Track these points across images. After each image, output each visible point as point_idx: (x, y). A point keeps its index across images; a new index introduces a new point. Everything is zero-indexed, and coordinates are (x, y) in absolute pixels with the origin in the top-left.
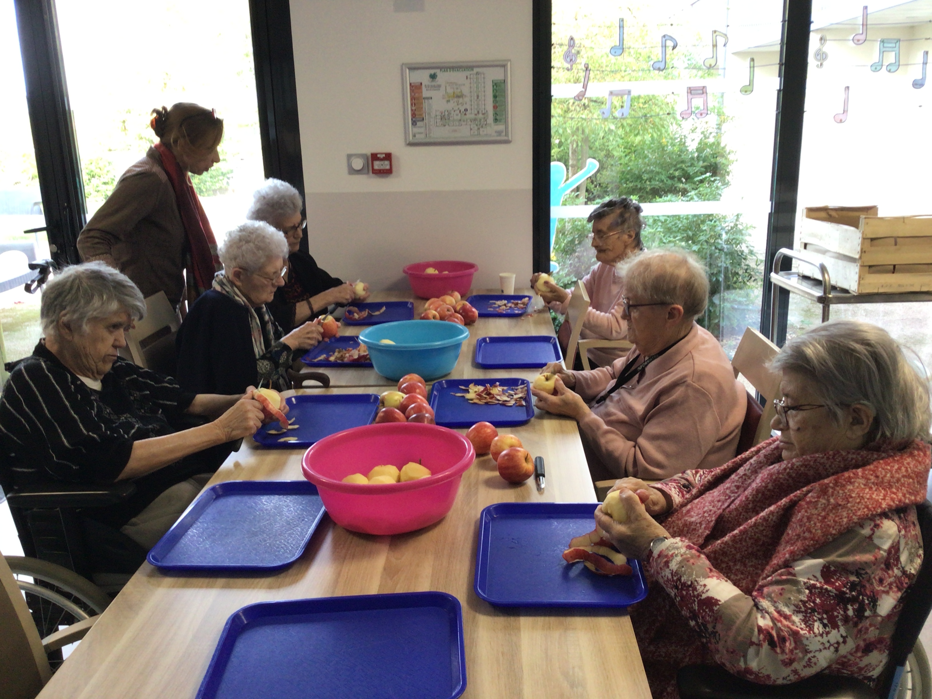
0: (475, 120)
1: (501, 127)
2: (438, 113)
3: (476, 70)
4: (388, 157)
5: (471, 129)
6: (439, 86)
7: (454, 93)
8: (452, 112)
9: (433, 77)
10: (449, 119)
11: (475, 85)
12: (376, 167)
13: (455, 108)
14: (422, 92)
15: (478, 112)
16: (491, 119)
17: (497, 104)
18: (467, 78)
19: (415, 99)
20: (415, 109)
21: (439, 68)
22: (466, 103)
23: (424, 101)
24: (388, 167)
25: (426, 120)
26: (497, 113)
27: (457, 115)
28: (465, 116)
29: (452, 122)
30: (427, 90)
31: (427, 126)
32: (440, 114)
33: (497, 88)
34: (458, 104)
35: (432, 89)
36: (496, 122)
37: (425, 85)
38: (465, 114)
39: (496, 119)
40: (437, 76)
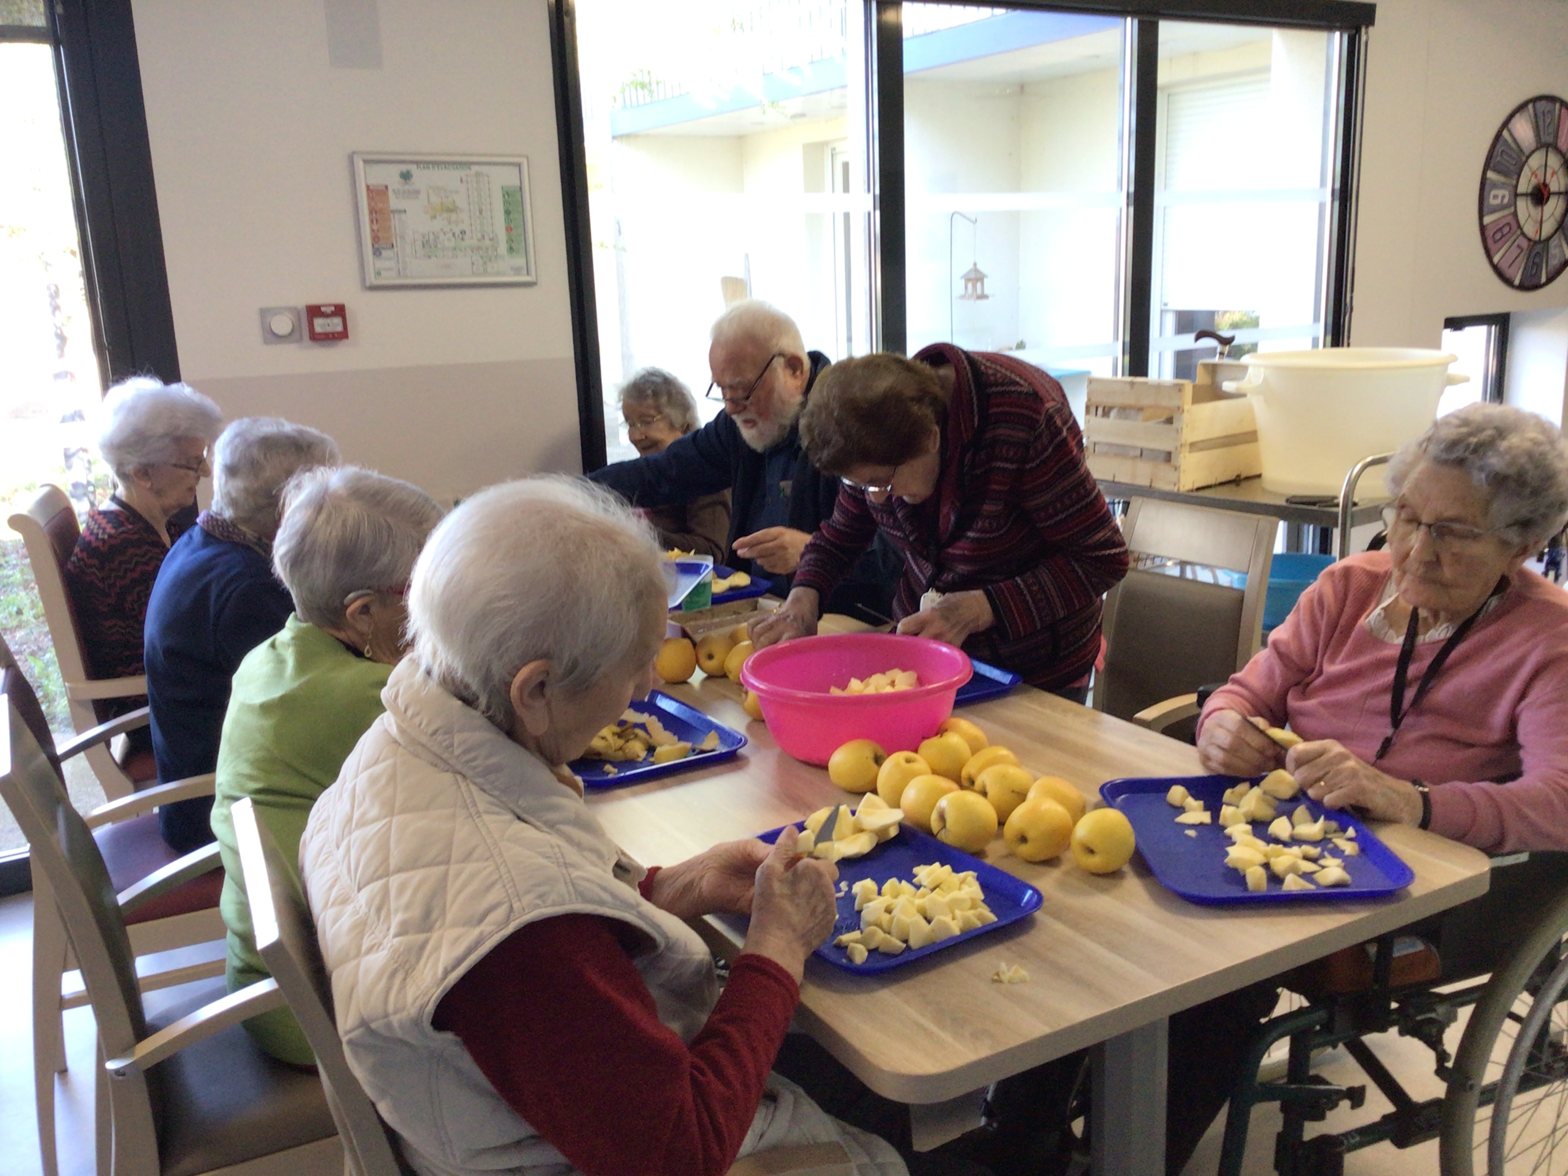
0: (479, 248)
1: (519, 260)
2: (418, 237)
3: (475, 168)
4: (340, 311)
5: (473, 264)
6: (417, 192)
7: (442, 204)
8: (441, 236)
9: (406, 176)
10: (436, 246)
11: (476, 193)
12: (318, 329)
13: (446, 230)
14: (388, 202)
15: (483, 236)
16: (503, 248)
17: (512, 225)
18: (462, 181)
19: (376, 213)
20: (378, 231)
21: (417, 163)
22: (463, 222)
23: (392, 215)
24: (340, 328)
25: (397, 246)
26: (513, 238)
27: (449, 240)
28: (462, 243)
29: (441, 252)
30: (396, 197)
31: (400, 258)
32: (421, 238)
33: (510, 199)
34: (450, 223)
35: (405, 196)
36: (512, 253)
37: (393, 190)
38: (462, 239)
39: (511, 248)
40: (412, 175)
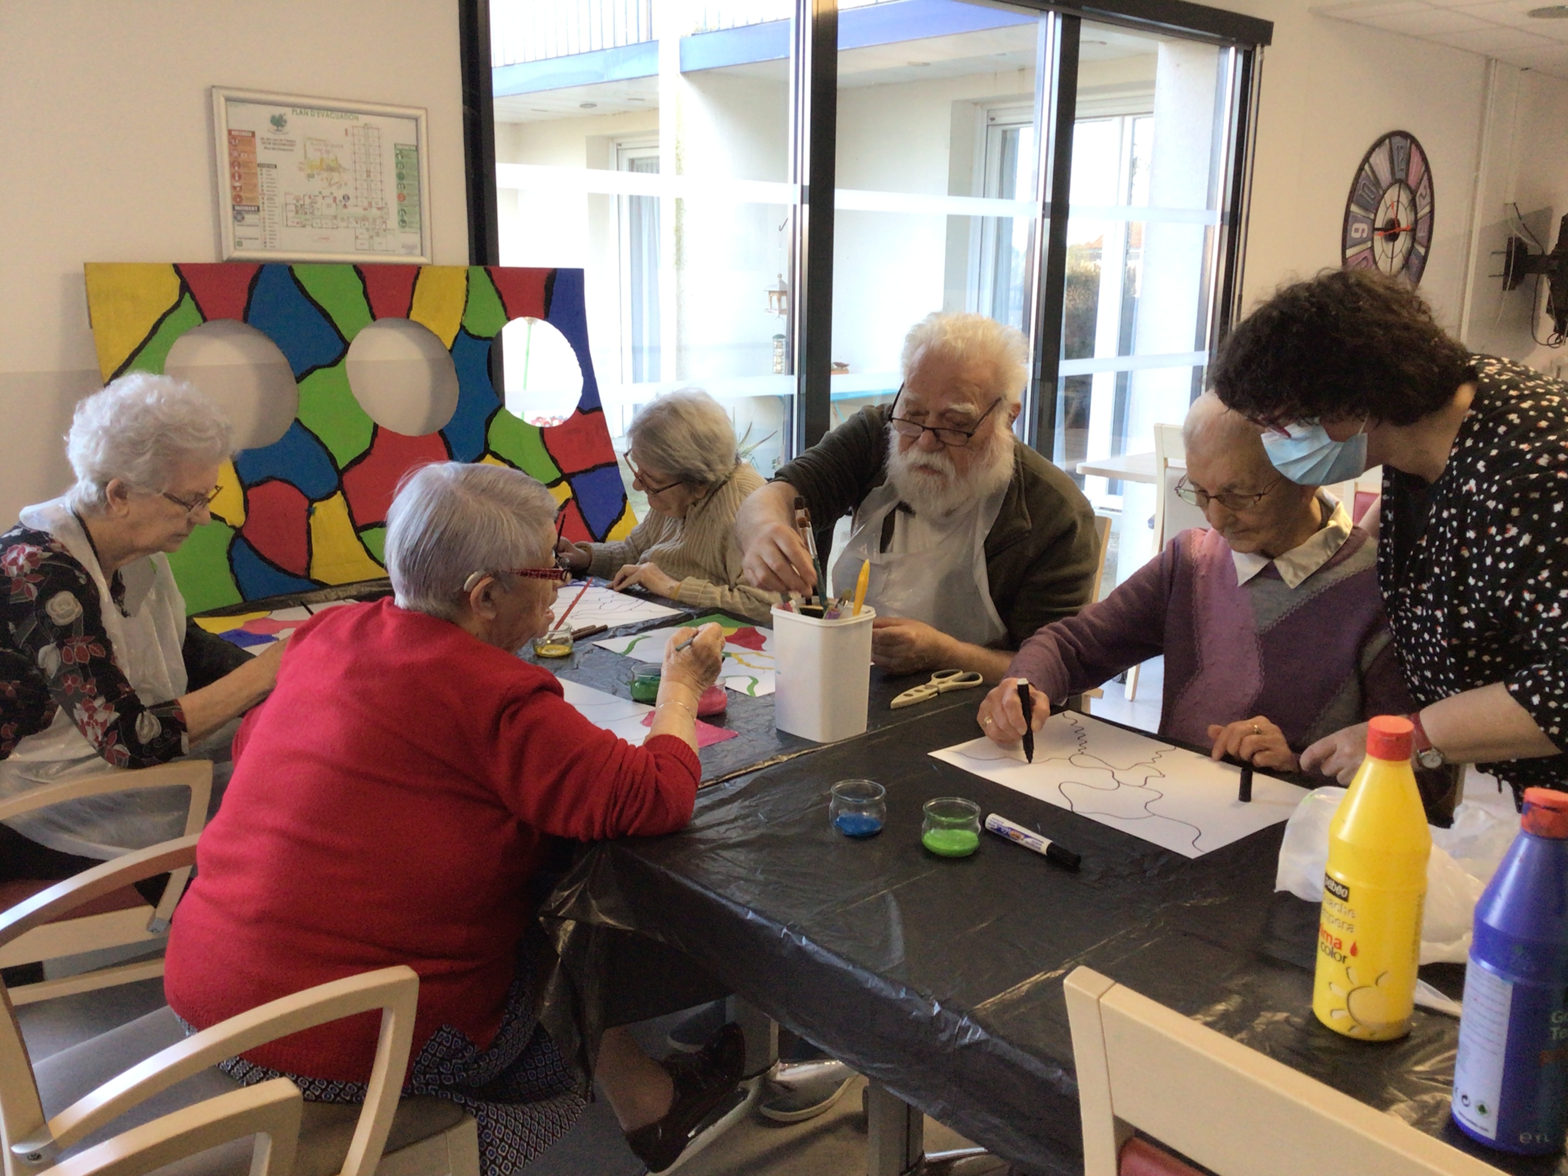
0: (365, 219)
1: (412, 238)
2: (290, 199)
3: (363, 119)
5: (357, 238)
6: (291, 143)
7: (322, 160)
8: (319, 200)
9: (278, 122)
10: (312, 213)
11: (363, 150)
13: (325, 193)
14: (254, 153)
15: (370, 204)
16: (393, 221)
17: (405, 192)
18: (347, 134)
19: (239, 165)
20: (241, 187)
21: (293, 106)
22: (346, 184)
23: (259, 172)
25: (264, 210)
26: (405, 208)
27: (329, 206)
28: (345, 210)
29: (319, 221)
30: (265, 148)
31: (267, 225)
32: (295, 202)
33: (404, 161)
34: (330, 185)
35: (276, 147)
36: (404, 227)
37: (262, 139)
38: (345, 206)
39: (403, 221)
40: (285, 122)
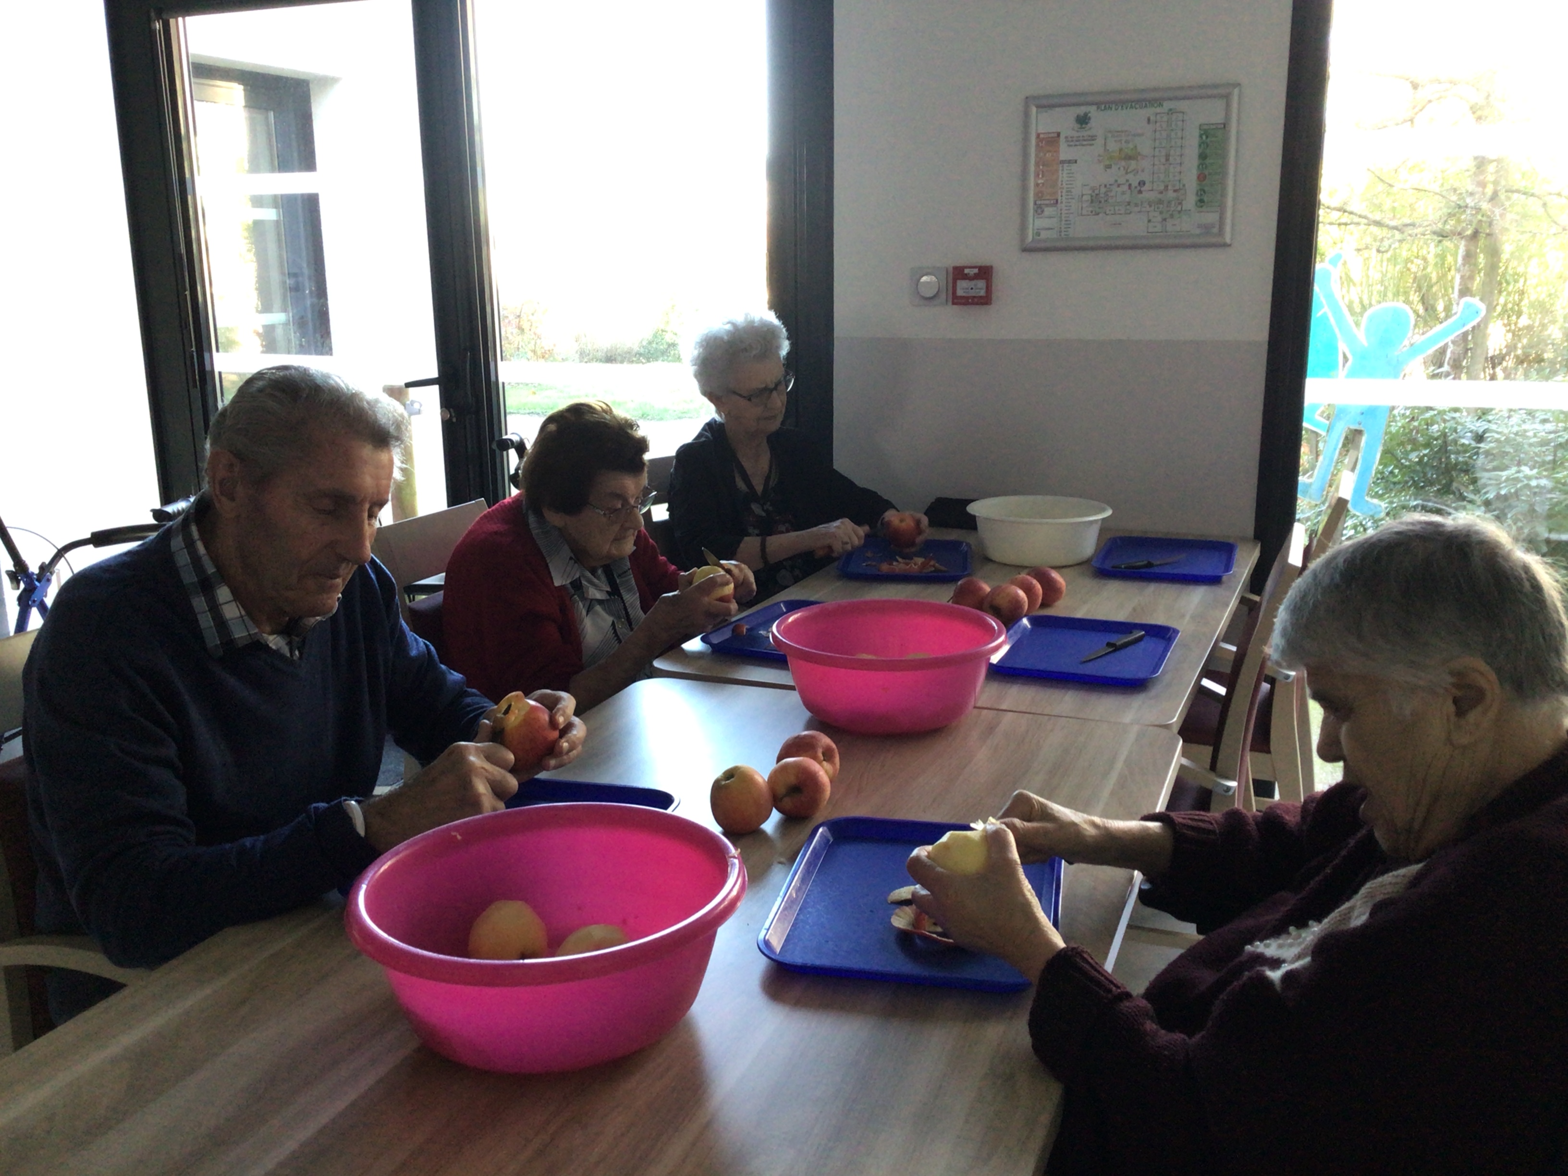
0: (1160, 202)
1: (1211, 217)
2: (1087, 191)
3: (1167, 105)
4: (985, 273)
5: (1149, 221)
6: (1093, 138)
7: (1121, 150)
8: (1115, 188)
9: (1083, 120)
10: (1106, 201)
11: (1164, 134)
12: (960, 293)
13: (1121, 180)
14: (1057, 152)
15: (1166, 187)
16: (1190, 201)
17: (1206, 172)
18: (1149, 121)
19: (1044, 164)
20: (1043, 184)
21: (1098, 104)
22: (1143, 171)
23: (1061, 169)
24: (982, 293)
25: (1062, 202)
26: (1206, 189)
27: (1123, 193)
28: (1140, 196)
29: (1112, 208)
30: (1069, 146)
31: (1063, 216)
32: (1090, 192)
33: (1208, 140)
34: (1127, 173)
35: (1078, 143)
36: (1202, 207)
37: (1066, 137)
38: (1140, 192)
39: (1201, 201)
40: (1090, 119)
